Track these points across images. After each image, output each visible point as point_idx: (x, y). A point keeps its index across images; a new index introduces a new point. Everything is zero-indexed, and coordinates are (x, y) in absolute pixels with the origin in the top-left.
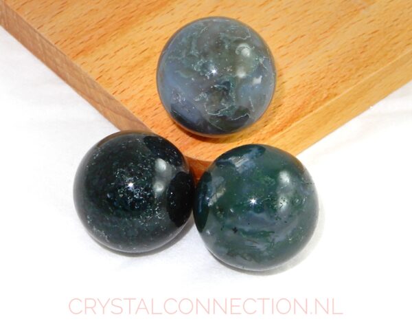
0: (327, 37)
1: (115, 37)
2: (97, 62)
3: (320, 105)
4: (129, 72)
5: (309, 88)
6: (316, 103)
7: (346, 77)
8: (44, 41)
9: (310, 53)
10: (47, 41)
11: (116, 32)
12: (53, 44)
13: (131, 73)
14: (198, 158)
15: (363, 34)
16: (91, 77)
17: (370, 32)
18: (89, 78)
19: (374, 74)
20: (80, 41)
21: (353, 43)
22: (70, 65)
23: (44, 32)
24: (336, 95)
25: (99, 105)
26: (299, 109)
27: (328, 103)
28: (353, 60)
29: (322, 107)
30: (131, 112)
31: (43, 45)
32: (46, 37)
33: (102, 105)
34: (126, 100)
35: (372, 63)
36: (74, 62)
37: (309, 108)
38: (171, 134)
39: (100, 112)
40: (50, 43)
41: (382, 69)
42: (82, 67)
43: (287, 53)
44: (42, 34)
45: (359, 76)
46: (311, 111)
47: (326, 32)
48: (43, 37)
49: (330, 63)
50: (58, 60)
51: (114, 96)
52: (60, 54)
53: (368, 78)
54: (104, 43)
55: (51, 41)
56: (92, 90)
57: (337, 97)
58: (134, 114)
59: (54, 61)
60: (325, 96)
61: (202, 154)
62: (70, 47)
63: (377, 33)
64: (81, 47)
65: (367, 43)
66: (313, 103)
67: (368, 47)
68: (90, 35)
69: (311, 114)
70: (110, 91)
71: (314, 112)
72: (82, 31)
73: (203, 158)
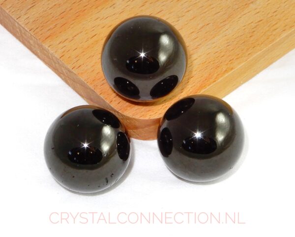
0: (225, 25)
1: (72, 26)
2: (60, 45)
3: (221, 76)
4: (83, 52)
5: (213, 64)
6: (218, 75)
7: (240, 55)
8: (22, 29)
9: (214, 37)
10: (24, 28)
11: (73, 22)
12: (28, 30)
13: (84, 53)
14: (134, 117)
15: (252, 22)
16: (56, 56)
17: (257, 21)
18: (54, 56)
19: (259, 52)
20: (48, 29)
21: (244, 29)
22: (40, 46)
23: (22, 22)
24: (232, 69)
25: (62, 75)
26: (206, 80)
27: (226, 75)
28: (244, 42)
29: (222, 78)
30: (86, 82)
31: (20, 30)
32: (23, 26)
33: (64, 75)
34: (82, 73)
35: (258, 44)
36: (44, 45)
37: (214, 78)
38: (115, 99)
39: (63, 79)
40: (26, 30)
41: (265, 49)
42: (49, 49)
43: (197, 37)
44: (20, 23)
45: (249, 54)
46: (215, 81)
47: (225, 21)
48: (20, 25)
49: (228, 44)
50: (31, 42)
51: (73, 70)
52: (33, 38)
53: (255, 55)
54: (65, 30)
55: (26, 29)
56: (57, 65)
57: (233, 71)
58: (88, 84)
59: (29, 42)
60: (224, 69)
61: (137, 114)
62: (40, 33)
63: (261, 22)
64: (49, 33)
65: (255, 29)
66: (215, 75)
67: (255, 32)
68: (54, 24)
69: (215, 83)
70: (70, 67)
71: (216, 82)
72: (49, 21)
73: (137, 117)
